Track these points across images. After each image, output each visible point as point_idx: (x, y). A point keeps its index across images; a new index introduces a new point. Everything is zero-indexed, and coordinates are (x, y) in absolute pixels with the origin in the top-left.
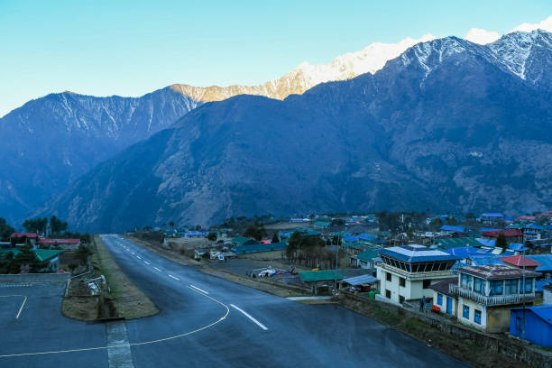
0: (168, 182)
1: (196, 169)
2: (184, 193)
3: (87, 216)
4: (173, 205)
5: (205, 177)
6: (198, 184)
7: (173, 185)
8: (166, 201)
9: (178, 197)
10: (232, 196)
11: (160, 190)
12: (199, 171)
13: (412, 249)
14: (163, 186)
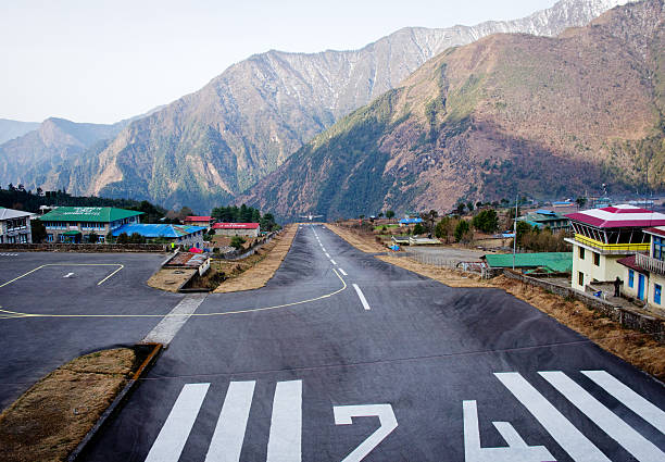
0: (396, 159)
1: (433, 140)
2: (418, 174)
3: (298, 204)
4: (404, 189)
5: (446, 151)
6: (437, 160)
7: (403, 163)
8: (395, 184)
9: (410, 178)
10: (483, 175)
11: (387, 169)
12: (438, 143)
13: (613, 210)
14: (390, 164)
